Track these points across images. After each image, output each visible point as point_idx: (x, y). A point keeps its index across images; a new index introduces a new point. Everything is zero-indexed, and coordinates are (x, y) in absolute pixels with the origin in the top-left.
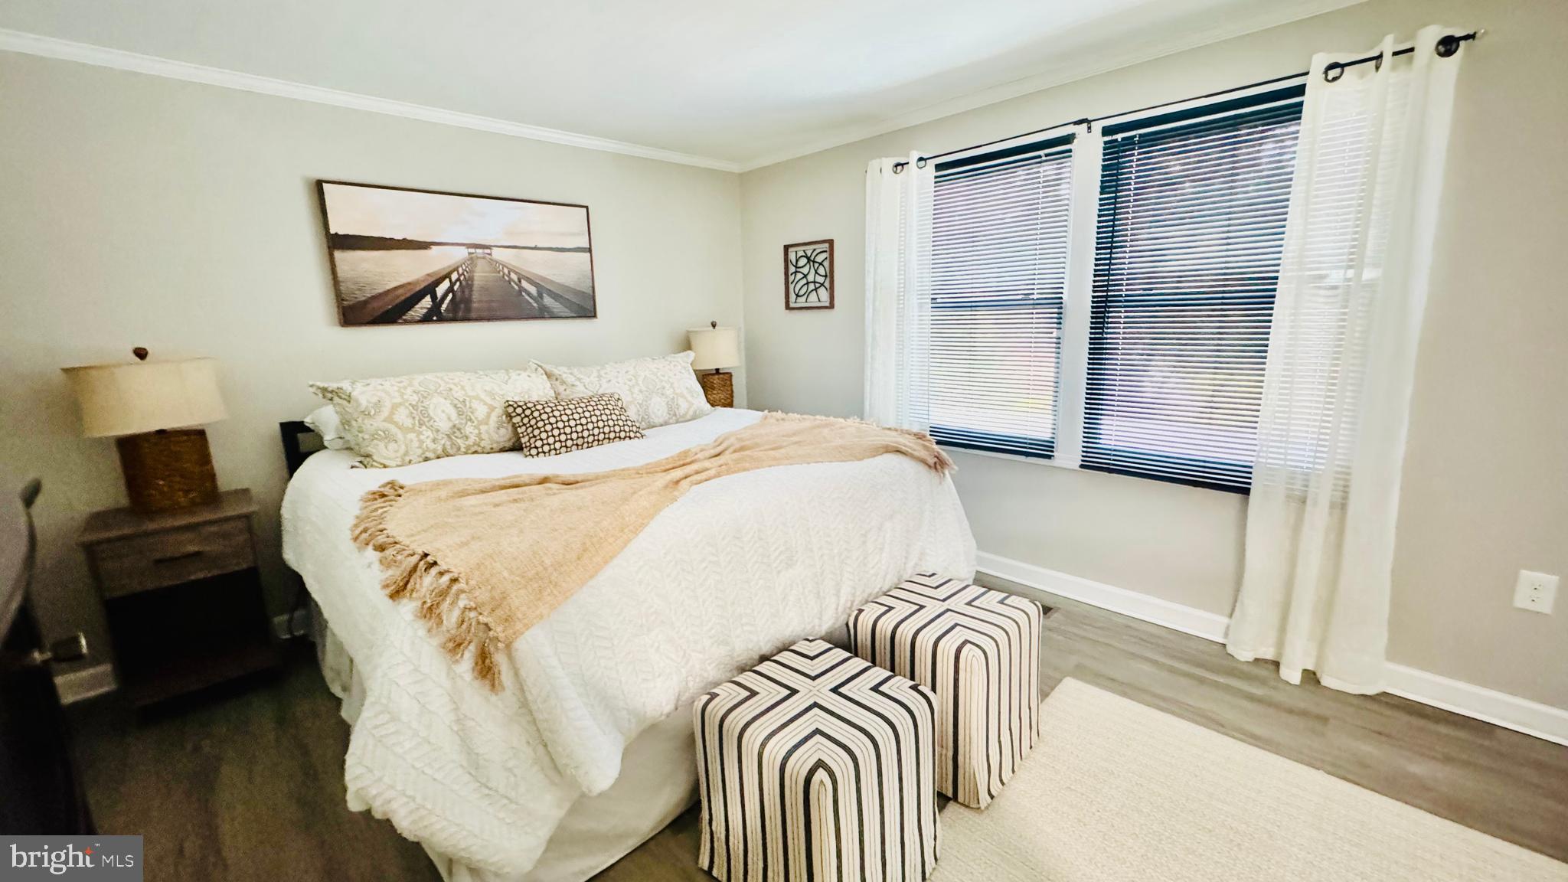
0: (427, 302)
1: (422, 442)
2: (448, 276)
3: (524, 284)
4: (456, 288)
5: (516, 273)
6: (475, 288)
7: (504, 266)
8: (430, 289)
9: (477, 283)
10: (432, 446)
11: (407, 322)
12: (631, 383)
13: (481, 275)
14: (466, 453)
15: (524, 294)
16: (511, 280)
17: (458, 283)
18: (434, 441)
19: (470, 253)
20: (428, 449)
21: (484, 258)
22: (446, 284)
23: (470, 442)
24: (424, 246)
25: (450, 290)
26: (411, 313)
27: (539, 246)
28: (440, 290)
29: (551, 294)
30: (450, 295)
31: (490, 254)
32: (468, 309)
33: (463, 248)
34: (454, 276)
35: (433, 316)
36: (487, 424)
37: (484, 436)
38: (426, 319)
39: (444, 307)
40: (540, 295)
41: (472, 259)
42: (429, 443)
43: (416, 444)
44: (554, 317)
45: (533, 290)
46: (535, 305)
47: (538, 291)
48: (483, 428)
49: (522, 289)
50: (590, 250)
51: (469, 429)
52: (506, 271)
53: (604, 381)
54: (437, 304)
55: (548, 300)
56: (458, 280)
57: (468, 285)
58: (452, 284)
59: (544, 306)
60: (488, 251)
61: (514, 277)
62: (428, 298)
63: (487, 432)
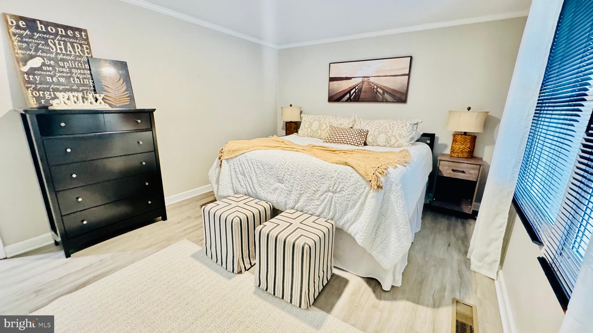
0: (348, 96)
1: (307, 132)
2: (355, 87)
3: (379, 89)
4: (356, 91)
5: (376, 85)
6: (362, 91)
7: (373, 83)
8: (349, 92)
9: (363, 90)
10: (310, 134)
11: (342, 102)
12: (377, 128)
13: (365, 86)
14: (318, 138)
15: (377, 93)
16: (374, 88)
17: (357, 90)
18: (310, 132)
19: (363, 80)
20: (309, 134)
21: (367, 81)
22: (354, 90)
23: (319, 135)
24: (350, 78)
25: (355, 92)
26: (343, 99)
27: (387, 75)
28: (352, 92)
29: (388, 93)
30: (355, 94)
31: (369, 80)
32: (359, 98)
33: (361, 78)
34: (357, 88)
35: (349, 100)
36: (324, 131)
37: (322, 134)
38: (347, 101)
39: (352, 97)
40: (384, 93)
41: (363, 82)
42: (309, 133)
43: (306, 132)
44: (387, 101)
45: (381, 91)
46: (381, 97)
47: (383, 92)
48: (322, 132)
49: (377, 91)
50: (409, 75)
51: (319, 132)
52: (373, 85)
53: (368, 125)
54: (350, 96)
55: (386, 96)
56: (358, 89)
57: (360, 90)
58: (356, 90)
59: (384, 98)
60: (368, 78)
61: (375, 87)
62: (348, 95)
63: (323, 133)
